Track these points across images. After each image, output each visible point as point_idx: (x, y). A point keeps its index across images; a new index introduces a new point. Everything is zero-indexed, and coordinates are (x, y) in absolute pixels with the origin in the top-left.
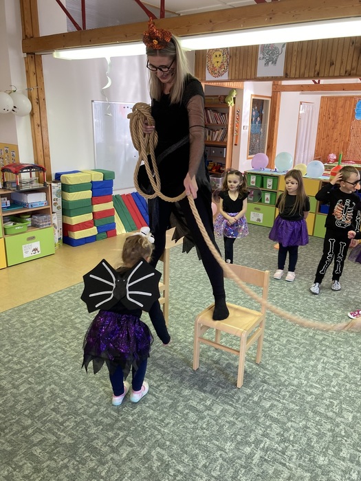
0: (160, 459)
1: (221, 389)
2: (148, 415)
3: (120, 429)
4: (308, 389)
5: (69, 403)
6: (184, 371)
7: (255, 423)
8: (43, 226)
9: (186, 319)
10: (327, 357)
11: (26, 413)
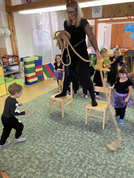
0: (82, 155)
1: (97, 130)
2: (74, 141)
3: (65, 146)
4: (127, 128)
5: (45, 140)
6: (82, 125)
7: (112, 140)
8: (18, 78)
9: (78, 108)
10: (131, 117)
11: (31, 144)
